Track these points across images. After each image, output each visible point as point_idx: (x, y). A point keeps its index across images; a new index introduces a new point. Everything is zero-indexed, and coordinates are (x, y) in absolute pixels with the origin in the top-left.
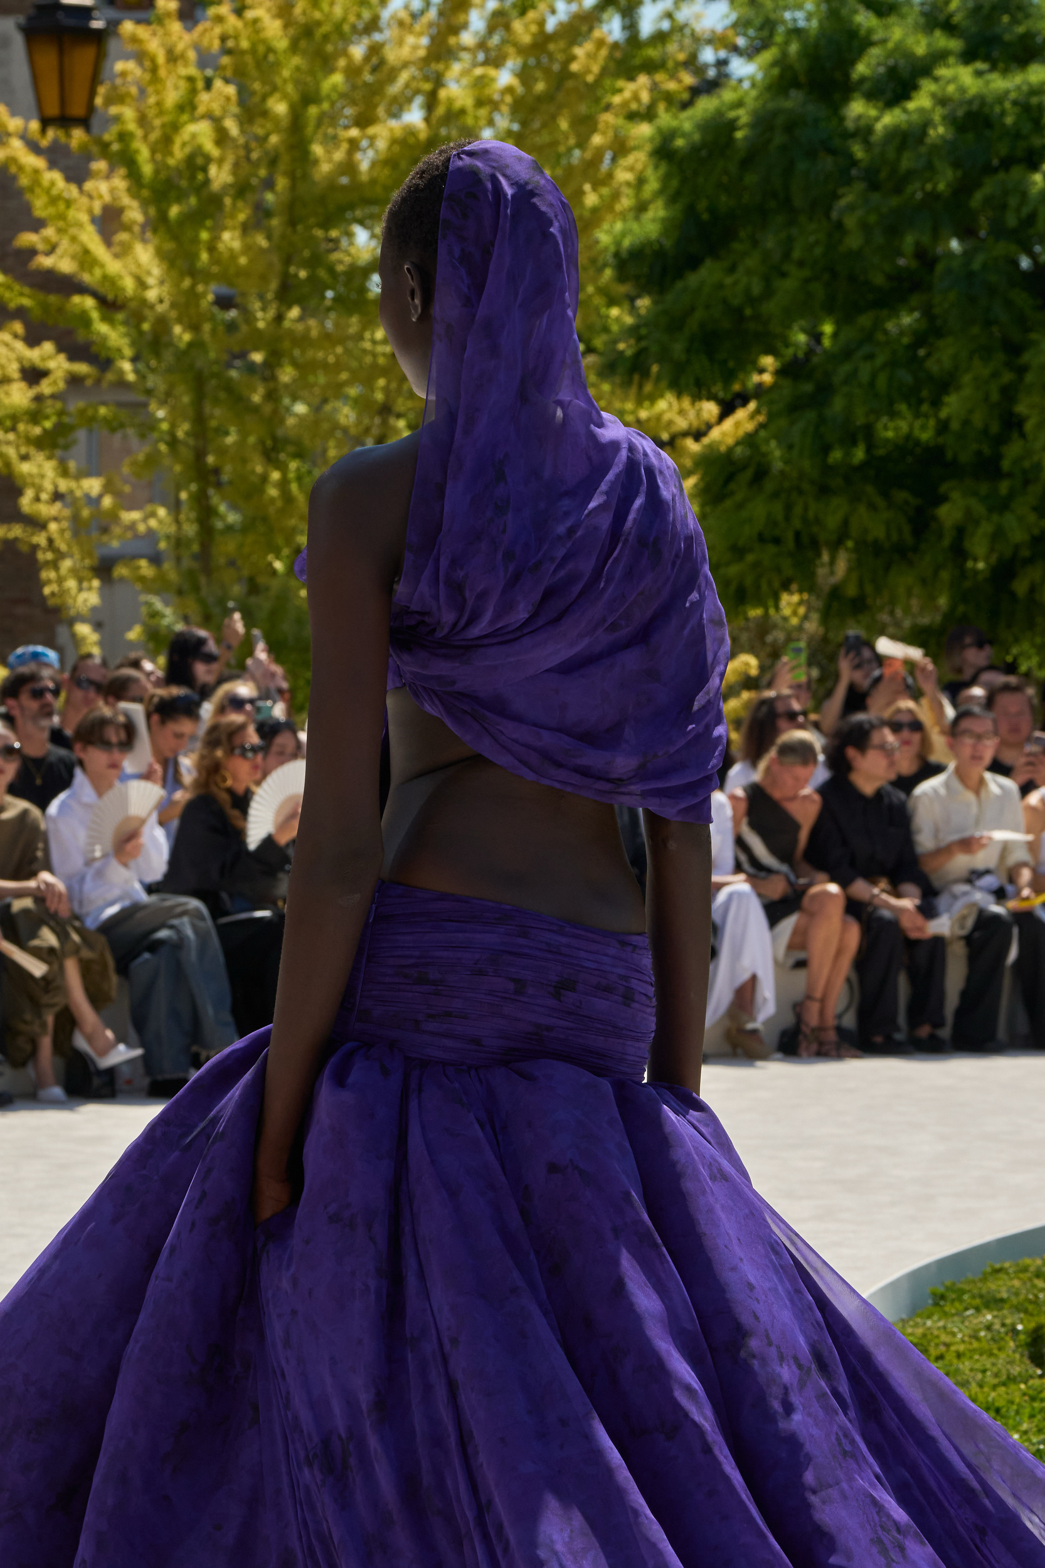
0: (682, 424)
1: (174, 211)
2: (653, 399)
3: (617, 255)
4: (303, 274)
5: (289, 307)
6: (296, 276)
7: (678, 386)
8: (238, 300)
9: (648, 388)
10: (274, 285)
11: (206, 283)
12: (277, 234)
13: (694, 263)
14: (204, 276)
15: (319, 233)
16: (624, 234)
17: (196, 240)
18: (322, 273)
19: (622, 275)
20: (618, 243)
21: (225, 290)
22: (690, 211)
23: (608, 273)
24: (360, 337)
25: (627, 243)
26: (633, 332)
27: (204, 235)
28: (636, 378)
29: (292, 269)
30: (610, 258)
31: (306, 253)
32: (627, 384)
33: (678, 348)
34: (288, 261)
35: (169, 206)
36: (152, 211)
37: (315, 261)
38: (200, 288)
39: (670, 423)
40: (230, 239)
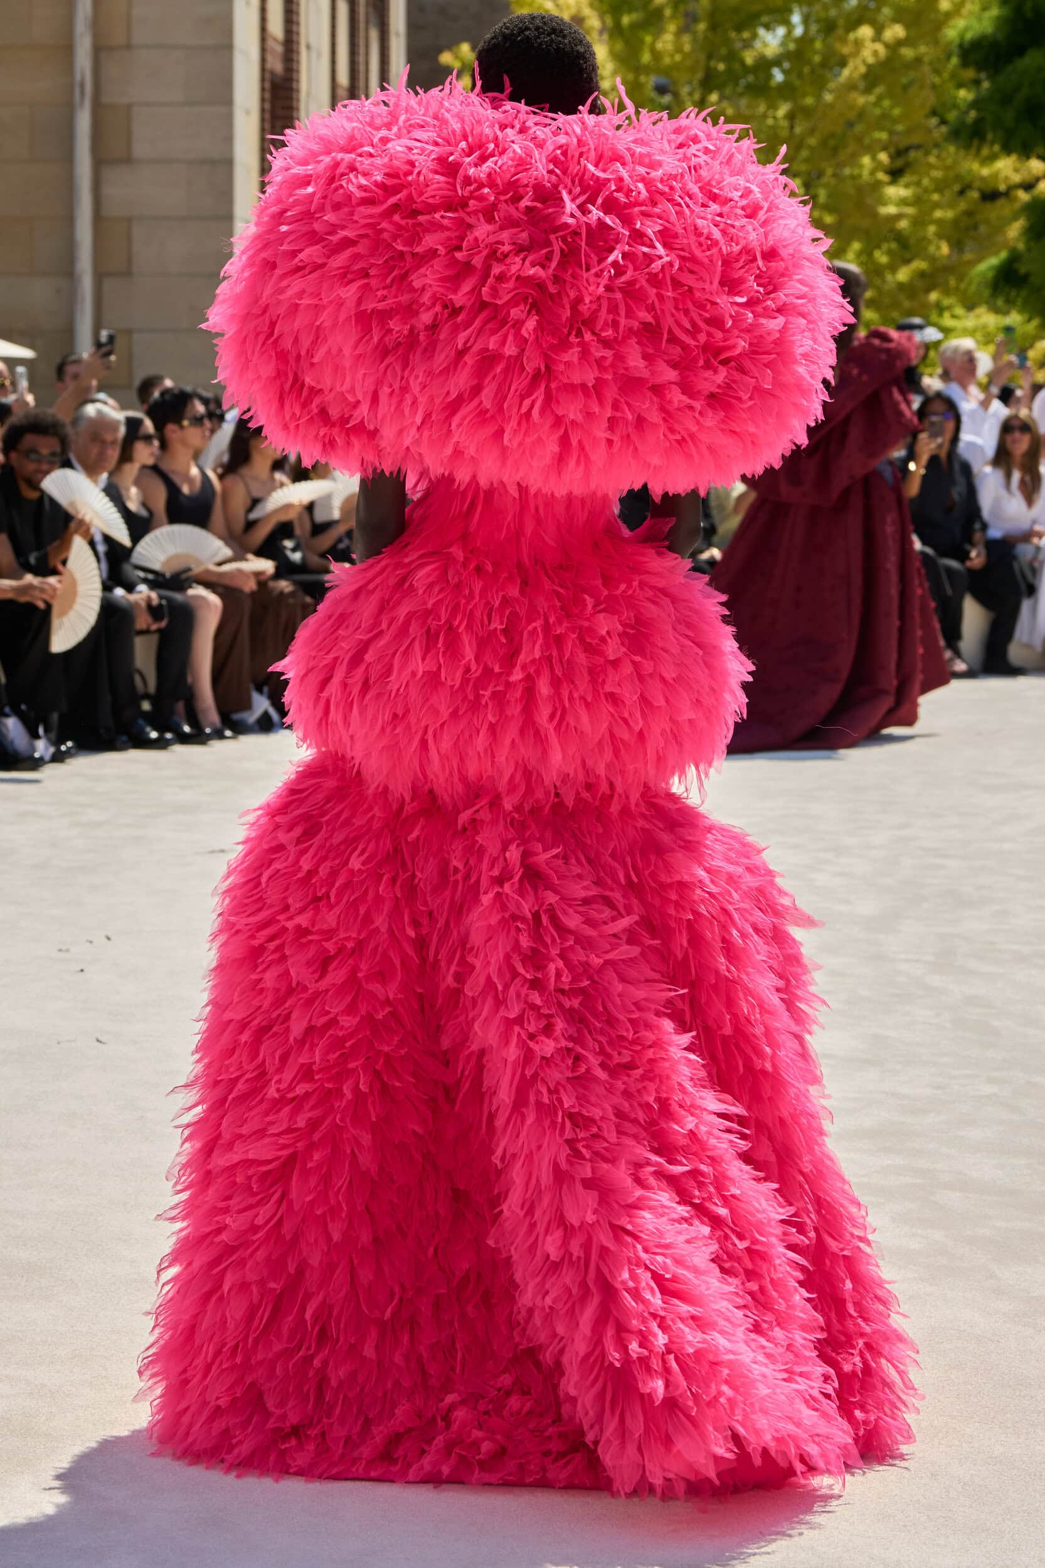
0: (1016, 178)
1: (626, 20)
2: (993, 158)
3: (961, 46)
4: (721, 67)
5: (711, 92)
6: (716, 69)
7: (1007, 150)
8: (672, 88)
9: (985, 151)
10: (700, 75)
11: (647, 74)
12: (700, 36)
13: (1021, 51)
14: (647, 70)
15: (733, 35)
16: (966, 29)
17: (642, 42)
18: (737, 66)
19: (965, 62)
20: (962, 36)
21: (662, 80)
22: (1018, 10)
23: (955, 60)
24: (765, 116)
25: (969, 36)
26: (975, 104)
27: (648, 39)
28: (976, 143)
29: (713, 63)
30: (956, 50)
31: (724, 51)
32: (967, 147)
33: (1009, 116)
34: (710, 57)
35: (621, 15)
36: (609, 21)
37: (733, 57)
38: (643, 79)
39: (1007, 178)
40: (666, 42)
